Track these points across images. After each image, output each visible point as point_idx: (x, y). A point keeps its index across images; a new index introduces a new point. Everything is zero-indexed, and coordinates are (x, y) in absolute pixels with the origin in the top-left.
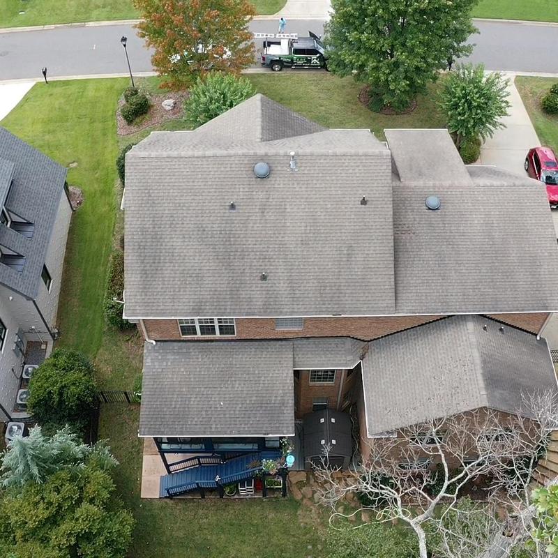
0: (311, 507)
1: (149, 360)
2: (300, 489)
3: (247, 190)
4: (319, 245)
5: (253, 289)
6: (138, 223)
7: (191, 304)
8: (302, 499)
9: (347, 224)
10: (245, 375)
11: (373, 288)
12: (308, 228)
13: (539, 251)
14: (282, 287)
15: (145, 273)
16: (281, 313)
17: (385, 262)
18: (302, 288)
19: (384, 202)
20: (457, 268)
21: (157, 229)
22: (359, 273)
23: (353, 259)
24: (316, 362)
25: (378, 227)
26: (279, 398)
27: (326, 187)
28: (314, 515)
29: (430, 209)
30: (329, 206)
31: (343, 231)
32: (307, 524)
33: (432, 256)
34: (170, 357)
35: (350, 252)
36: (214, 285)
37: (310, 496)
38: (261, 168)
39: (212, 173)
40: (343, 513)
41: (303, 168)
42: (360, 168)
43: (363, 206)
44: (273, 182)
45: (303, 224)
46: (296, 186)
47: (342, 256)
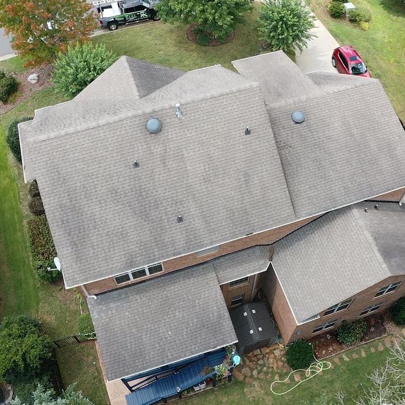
0: (254, 383)
1: (95, 314)
2: (240, 371)
3: (145, 146)
4: (220, 179)
5: (173, 232)
6: (56, 201)
7: (123, 259)
8: (244, 379)
9: (238, 154)
10: (181, 303)
11: (273, 203)
12: (207, 166)
13: (391, 137)
14: (198, 223)
15: (74, 244)
16: (203, 246)
17: (278, 179)
18: (215, 220)
19: (264, 128)
20: (333, 168)
21: (74, 202)
22: (259, 194)
23: (251, 183)
24: (236, 274)
25: (265, 151)
26: (216, 314)
27: (212, 127)
28: (258, 389)
29: (297, 123)
30: (219, 143)
31: (237, 161)
32: (254, 397)
33: (311, 163)
34: (112, 305)
35: (247, 178)
36: (138, 238)
37: (250, 374)
38: (153, 124)
39: (110, 139)
40: (280, 380)
41: (188, 115)
42: (237, 103)
43: (248, 136)
44: (166, 134)
45: (202, 165)
46: (186, 132)
47: (241, 183)
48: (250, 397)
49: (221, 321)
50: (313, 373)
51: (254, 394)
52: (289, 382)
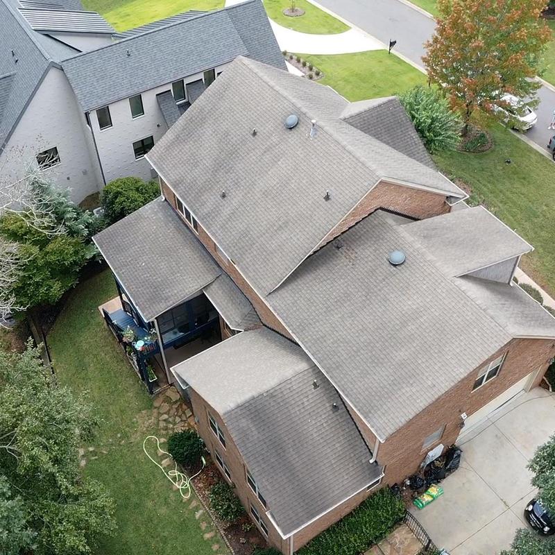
0: (153, 418)
1: (149, 206)
2: (164, 401)
3: (272, 129)
4: (271, 204)
5: (212, 198)
6: (204, 104)
7: (177, 177)
8: (156, 408)
9: (301, 204)
10: (174, 263)
11: (270, 265)
12: (278, 186)
14: (226, 211)
15: (177, 137)
16: (208, 228)
17: (296, 255)
18: (234, 223)
19: (339, 210)
21: (208, 116)
22: (273, 246)
23: (280, 233)
25: (317, 225)
26: (170, 294)
27: (315, 166)
28: (147, 424)
30: (304, 182)
31: (294, 207)
32: (137, 422)
34: (160, 215)
35: (283, 226)
36: (197, 176)
37: (161, 411)
38: (292, 120)
39: (266, 102)
40: (160, 444)
41: (316, 141)
42: (350, 171)
43: (324, 200)
44: (290, 136)
45: (277, 180)
46: (300, 149)
47: (276, 224)
48: (137, 418)
49: (163, 301)
50: (174, 479)
51: (140, 421)
52: (159, 455)
